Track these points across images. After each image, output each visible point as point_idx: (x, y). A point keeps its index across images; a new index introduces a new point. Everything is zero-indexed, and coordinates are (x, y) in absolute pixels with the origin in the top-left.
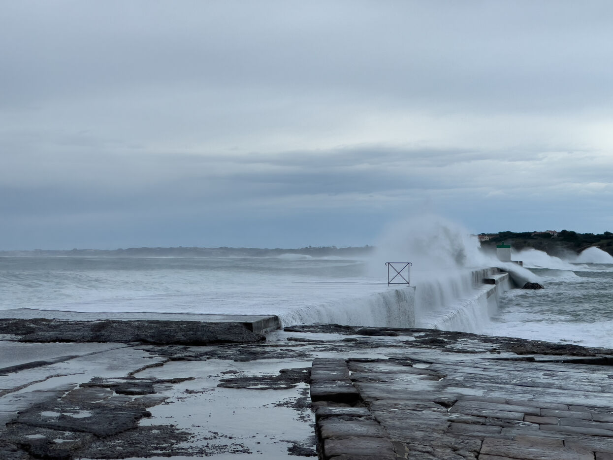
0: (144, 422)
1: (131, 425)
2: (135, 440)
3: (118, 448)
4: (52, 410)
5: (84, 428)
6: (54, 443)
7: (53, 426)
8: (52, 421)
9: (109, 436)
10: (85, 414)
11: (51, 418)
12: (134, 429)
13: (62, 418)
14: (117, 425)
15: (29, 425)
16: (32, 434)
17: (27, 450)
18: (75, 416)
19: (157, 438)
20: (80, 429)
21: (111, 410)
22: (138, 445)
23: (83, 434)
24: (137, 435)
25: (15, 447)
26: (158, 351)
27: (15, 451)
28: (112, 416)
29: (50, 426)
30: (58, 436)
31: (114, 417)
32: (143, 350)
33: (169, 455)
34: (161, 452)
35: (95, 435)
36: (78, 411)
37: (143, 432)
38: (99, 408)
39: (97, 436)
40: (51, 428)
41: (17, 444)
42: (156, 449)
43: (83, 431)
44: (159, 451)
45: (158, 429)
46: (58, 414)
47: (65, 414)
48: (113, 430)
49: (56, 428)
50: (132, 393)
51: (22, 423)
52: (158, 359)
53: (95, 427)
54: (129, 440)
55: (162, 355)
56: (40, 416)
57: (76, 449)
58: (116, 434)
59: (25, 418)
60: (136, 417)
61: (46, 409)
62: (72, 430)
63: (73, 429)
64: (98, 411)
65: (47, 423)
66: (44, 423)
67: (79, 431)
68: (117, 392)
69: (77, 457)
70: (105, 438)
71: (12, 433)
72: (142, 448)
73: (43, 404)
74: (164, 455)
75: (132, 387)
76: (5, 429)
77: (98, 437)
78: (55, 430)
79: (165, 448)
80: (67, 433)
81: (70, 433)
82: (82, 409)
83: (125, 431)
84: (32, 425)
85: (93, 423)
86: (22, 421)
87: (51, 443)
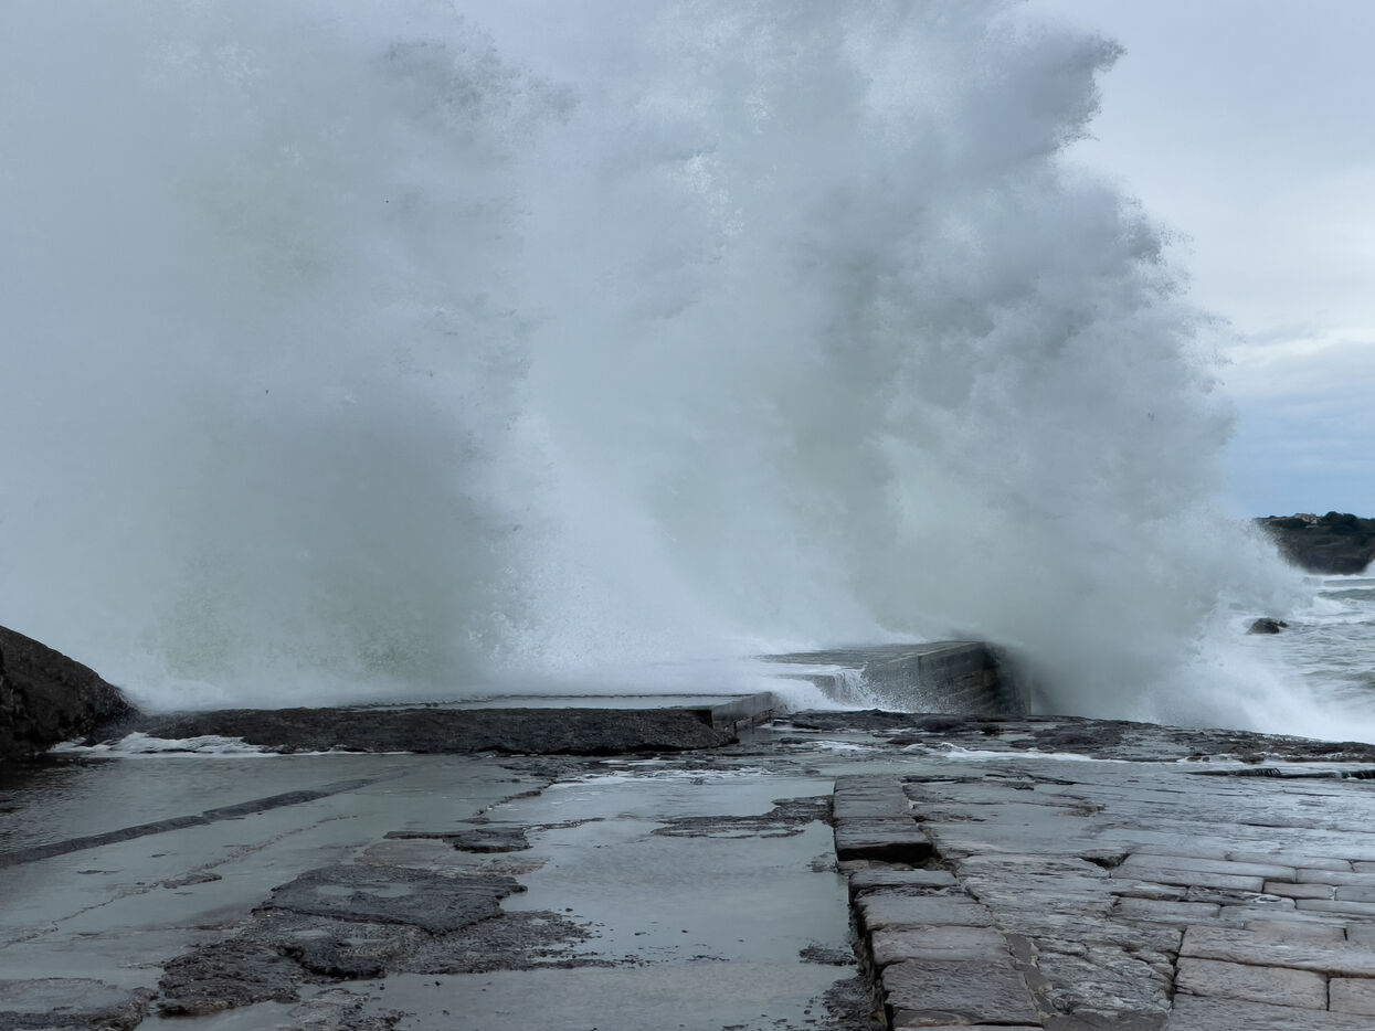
0: (511, 904)
1: (490, 911)
2: (502, 938)
3: (469, 953)
4: (337, 882)
5: (401, 916)
6: (350, 945)
7: (343, 913)
8: (340, 903)
9: (451, 931)
10: (400, 890)
11: (338, 898)
12: (498, 917)
13: (358, 897)
14: (464, 910)
15: (297, 912)
16: (304, 929)
17: (297, 960)
18: (382, 894)
19: (542, 934)
20: (394, 917)
21: (450, 881)
22: (509, 949)
23: (403, 928)
24: (503, 929)
25: (274, 954)
26: (528, 769)
27: (274, 961)
28: (453, 892)
29: (338, 915)
30: (353, 932)
31: (457, 895)
32: (501, 766)
33: (569, 966)
34: (554, 960)
35: (424, 929)
36: (386, 884)
37: (514, 923)
38: (426, 878)
39: (429, 932)
40: (339, 918)
41: (278, 948)
42: (544, 954)
43: (401, 923)
44: (549, 959)
45: (543, 918)
46: (350, 891)
47: (362, 890)
48: (458, 920)
49: (350, 917)
50: (486, 850)
51: (282, 909)
52: (530, 783)
53: (423, 915)
54: (489, 938)
55: (536, 775)
56: (316, 896)
57: (390, 957)
58: (464, 927)
59: (279, 902)
60: (498, 894)
61: (325, 881)
62: (381, 920)
63: (381, 918)
64: (424, 883)
65: (330, 907)
66: (324, 907)
67: (392, 922)
68: (457, 848)
69: (394, 970)
70: (444, 935)
71: (266, 927)
72: (517, 953)
73: (319, 872)
74: (559, 965)
75: (486, 837)
76: (251, 919)
77: (431, 934)
78: (346, 920)
79: (560, 952)
80: (370, 927)
81: (377, 927)
82: (392, 880)
83: (481, 920)
84: (303, 912)
85: (419, 907)
86: (282, 905)
87: (341, 945)
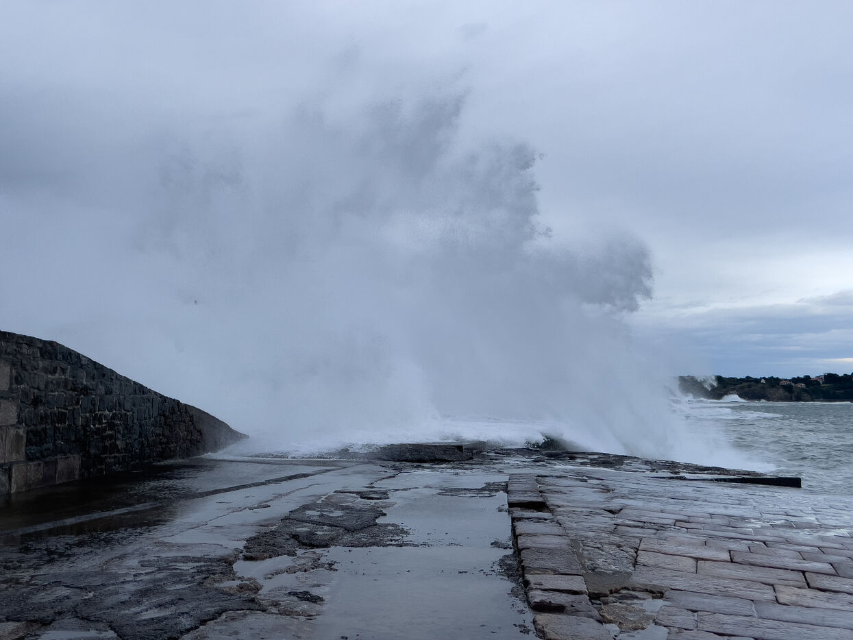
0: (379, 521)
1: (372, 523)
2: (376, 534)
3: (363, 539)
4: (314, 510)
5: (337, 523)
6: (317, 534)
7: (316, 521)
8: (315, 518)
9: (356, 530)
10: (338, 513)
11: (314, 516)
12: (374, 525)
13: (322, 516)
14: (362, 522)
15: (298, 521)
16: (300, 527)
17: (297, 539)
18: (331, 515)
19: (391, 532)
20: (335, 524)
21: (357, 511)
22: (378, 538)
23: (337, 528)
24: (376, 530)
25: (288, 537)
26: (391, 467)
27: (288, 539)
29: (313, 522)
30: (319, 529)
31: (359, 516)
32: (381, 466)
33: (401, 546)
34: (395, 543)
35: (346, 529)
36: (333, 511)
37: (381, 528)
38: (348, 509)
39: (348, 530)
40: (313, 524)
41: (290, 534)
42: (391, 540)
43: (337, 526)
44: (393, 543)
45: (392, 526)
46: (319, 513)
47: (324, 513)
48: (359, 526)
49: (318, 523)
50: (372, 498)
51: (292, 519)
52: (391, 472)
53: (346, 523)
54: (371, 533)
55: (394, 469)
56: (306, 514)
57: (332, 539)
58: (361, 529)
59: (293, 516)
60: (375, 516)
61: (309, 509)
63: (330, 524)
64: (348, 511)
65: (310, 519)
66: (308, 519)
67: (334, 526)
68: (361, 497)
69: (333, 545)
70: (353, 532)
71: (286, 526)
72: (381, 540)
73: (307, 505)
74: (397, 545)
75: (373, 494)
76: (280, 523)
78: (316, 525)
79: (398, 540)
80: (325, 527)
81: (328, 527)
82: (335, 509)
83: (368, 526)
84: (300, 521)
85: (345, 520)
87: (314, 534)
